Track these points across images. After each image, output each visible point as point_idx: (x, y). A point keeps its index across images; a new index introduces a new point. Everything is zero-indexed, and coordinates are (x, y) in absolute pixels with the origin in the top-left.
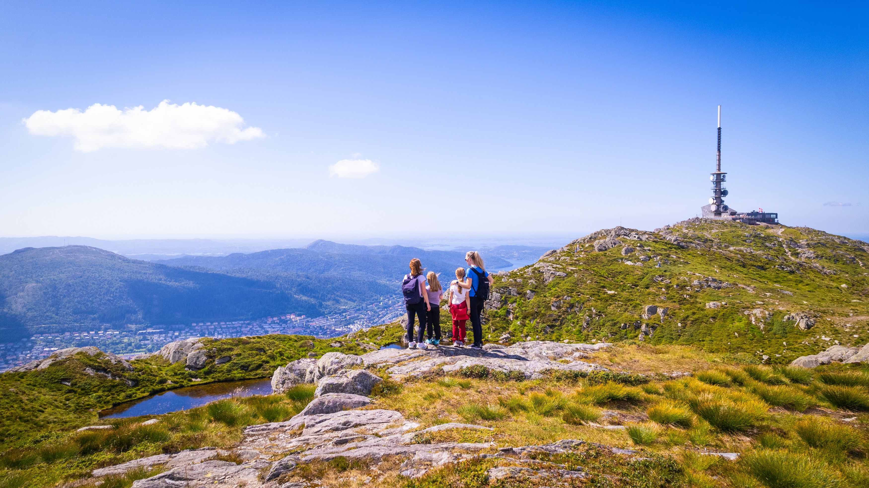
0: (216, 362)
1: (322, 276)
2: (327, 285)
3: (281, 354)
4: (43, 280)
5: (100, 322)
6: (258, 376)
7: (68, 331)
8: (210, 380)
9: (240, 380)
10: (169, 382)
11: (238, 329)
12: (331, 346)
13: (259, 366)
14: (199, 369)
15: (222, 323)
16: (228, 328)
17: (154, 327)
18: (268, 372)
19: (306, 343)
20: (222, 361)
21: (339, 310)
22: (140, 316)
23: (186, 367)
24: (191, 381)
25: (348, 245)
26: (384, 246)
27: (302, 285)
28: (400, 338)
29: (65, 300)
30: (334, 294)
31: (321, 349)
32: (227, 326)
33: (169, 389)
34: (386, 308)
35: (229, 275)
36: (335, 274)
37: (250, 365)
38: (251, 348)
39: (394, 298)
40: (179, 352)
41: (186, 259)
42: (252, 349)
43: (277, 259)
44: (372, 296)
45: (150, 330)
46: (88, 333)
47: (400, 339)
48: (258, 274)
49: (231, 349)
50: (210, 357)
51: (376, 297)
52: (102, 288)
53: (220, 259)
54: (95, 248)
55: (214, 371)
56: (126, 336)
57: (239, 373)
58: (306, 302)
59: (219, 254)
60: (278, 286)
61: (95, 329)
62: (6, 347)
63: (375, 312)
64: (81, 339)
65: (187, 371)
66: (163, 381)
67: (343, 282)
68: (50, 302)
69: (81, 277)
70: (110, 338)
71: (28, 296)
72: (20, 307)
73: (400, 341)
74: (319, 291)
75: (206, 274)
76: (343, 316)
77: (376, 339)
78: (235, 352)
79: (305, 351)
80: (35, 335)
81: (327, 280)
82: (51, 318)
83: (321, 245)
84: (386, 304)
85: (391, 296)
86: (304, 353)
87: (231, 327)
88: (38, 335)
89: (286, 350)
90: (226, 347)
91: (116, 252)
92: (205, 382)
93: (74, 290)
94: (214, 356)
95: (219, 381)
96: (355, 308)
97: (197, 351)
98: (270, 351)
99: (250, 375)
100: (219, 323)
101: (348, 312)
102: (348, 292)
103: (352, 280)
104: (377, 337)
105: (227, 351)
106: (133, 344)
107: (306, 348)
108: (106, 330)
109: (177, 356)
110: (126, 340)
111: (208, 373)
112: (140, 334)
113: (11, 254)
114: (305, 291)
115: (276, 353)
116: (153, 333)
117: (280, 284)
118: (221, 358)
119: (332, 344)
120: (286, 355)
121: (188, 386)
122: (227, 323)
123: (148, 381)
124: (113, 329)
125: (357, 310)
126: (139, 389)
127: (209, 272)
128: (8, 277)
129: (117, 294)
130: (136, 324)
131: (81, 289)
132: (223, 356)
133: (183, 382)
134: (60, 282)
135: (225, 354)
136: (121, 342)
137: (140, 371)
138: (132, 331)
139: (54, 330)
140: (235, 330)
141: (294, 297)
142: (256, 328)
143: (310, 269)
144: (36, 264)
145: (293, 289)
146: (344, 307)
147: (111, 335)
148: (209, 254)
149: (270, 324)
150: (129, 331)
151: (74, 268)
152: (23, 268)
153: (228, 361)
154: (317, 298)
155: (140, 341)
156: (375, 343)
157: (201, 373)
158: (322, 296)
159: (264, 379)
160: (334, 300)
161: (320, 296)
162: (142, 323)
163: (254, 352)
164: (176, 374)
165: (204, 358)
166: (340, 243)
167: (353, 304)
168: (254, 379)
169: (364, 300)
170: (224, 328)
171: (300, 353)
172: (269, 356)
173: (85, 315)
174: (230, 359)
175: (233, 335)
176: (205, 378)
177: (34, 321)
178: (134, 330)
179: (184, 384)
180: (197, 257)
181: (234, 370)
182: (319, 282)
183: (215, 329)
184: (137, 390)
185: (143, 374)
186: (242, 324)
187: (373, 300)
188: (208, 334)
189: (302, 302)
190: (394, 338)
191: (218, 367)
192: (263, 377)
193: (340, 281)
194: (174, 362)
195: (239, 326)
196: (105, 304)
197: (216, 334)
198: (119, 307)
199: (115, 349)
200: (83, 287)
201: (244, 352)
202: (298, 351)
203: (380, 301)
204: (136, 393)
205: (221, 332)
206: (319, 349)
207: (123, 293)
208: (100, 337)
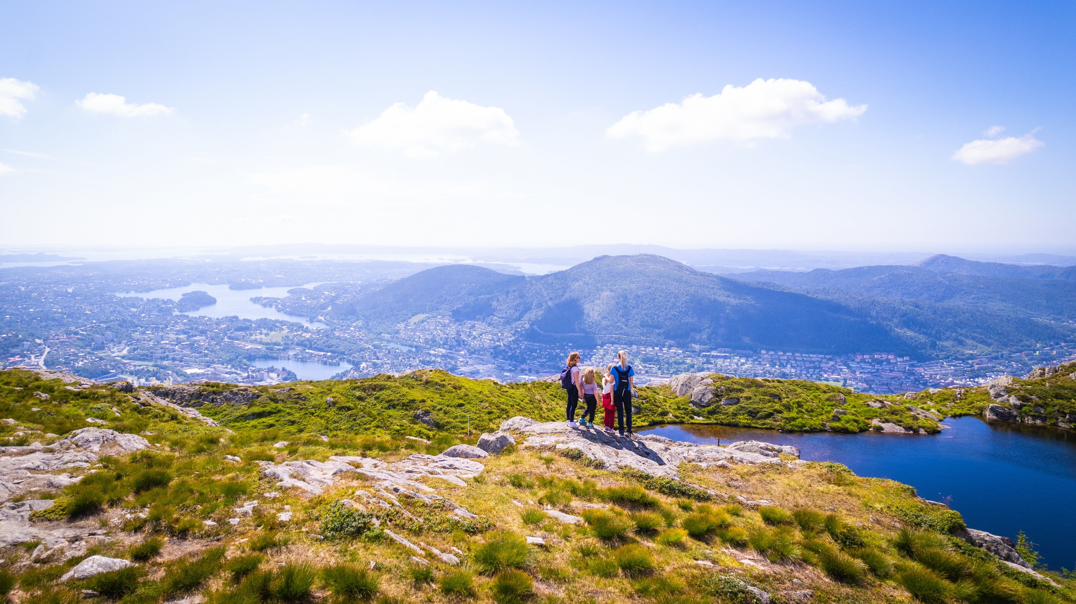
0: (722, 403)
1: (939, 305)
2: (946, 318)
3: (799, 405)
4: (616, 289)
5: (665, 338)
6: (766, 426)
7: (635, 344)
8: (712, 421)
9: (745, 426)
10: (671, 415)
11: (817, 363)
12: (868, 405)
13: (769, 415)
14: (704, 407)
15: (797, 354)
16: (804, 361)
17: (719, 349)
18: (778, 423)
19: (835, 396)
20: (729, 402)
21: (963, 355)
22: (705, 336)
23: (691, 402)
24: (692, 418)
25: (986, 263)
26: (1051, 266)
27: (907, 316)
28: (982, 409)
29: (634, 311)
30: (956, 331)
31: (854, 407)
32: (803, 359)
33: (669, 423)
34: (1046, 360)
35: (810, 295)
36: (961, 303)
37: (758, 412)
38: (764, 392)
39: (1062, 347)
40: (686, 385)
41: (760, 273)
42: (765, 394)
43: (875, 279)
44: (1021, 341)
45: (714, 353)
46: (653, 348)
47: (982, 411)
48: (847, 297)
49: (741, 391)
50: (717, 395)
51: (1029, 343)
52: (669, 301)
53: (801, 274)
54: (664, 258)
55: (719, 412)
56: (689, 356)
57: (746, 419)
58: (911, 339)
59: (800, 269)
60: (874, 314)
61: (660, 345)
62: (584, 353)
63: (1024, 364)
64: (646, 354)
65: (691, 407)
66: (664, 414)
67: (972, 316)
68: (621, 312)
69: (649, 288)
70: (674, 357)
71: (603, 304)
72: (596, 314)
73: (981, 414)
74: (932, 325)
75: (782, 293)
76: (968, 363)
77: (945, 406)
78: (745, 395)
79: (832, 406)
80: (607, 345)
81: (948, 312)
82: (621, 329)
83: (942, 261)
84: (1047, 354)
85: (1057, 344)
86: (829, 408)
87: (807, 361)
88: (610, 345)
89: (807, 401)
90: (736, 387)
91: (684, 263)
92: (706, 422)
93: (642, 302)
94: (721, 395)
95: (722, 424)
96: (990, 354)
97: (704, 387)
98: (786, 399)
99: (757, 423)
100: (793, 354)
101: (976, 359)
102: (979, 330)
103: (987, 314)
104: (947, 403)
105: (737, 392)
106: (696, 366)
107: (834, 403)
108: (670, 347)
109: (684, 389)
110: (689, 361)
111: (712, 413)
112: (704, 356)
113: (591, 261)
114: (911, 323)
115: (794, 403)
116: (717, 357)
117: (877, 313)
118: (727, 399)
119: (869, 403)
120: (805, 407)
121: (688, 423)
122: (803, 355)
123: (650, 410)
124: (677, 347)
125: (993, 358)
126: (640, 418)
127: (786, 291)
128: (588, 284)
129: (683, 310)
130: (700, 345)
131: (648, 301)
132: (730, 396)
133: (684, 418)
134: (631, 293)
135: (733, 395)
136: (684, 363)
137: (645, 399)
138: (696, 352)
139: (623, 342)
140: (812, 365)
141: (895, 331)
142: (840, 365)
143: (921, 294)
144: (611, 273)
145: (895, 320)
146: (971, 352)
147: (675, 353)
148: (787, 269)
149: (858, 363)
150: (693, 352)
151: (644, 278)
152: (600, 276)
153: (736, 404)
154: (929, 335)
155: (703, 363)
156: (938, 411)
157: (704, 411)
158: (936, 333)
159: (772, 431)
160: (955, 340)
161: (934, 332)
162: (707, 344)
163: (767, 398)
164: (679, 408)
165: (710, 396)
166: (973, 260)
167: (987, 349)
168: (761, 428)
169: (1006, 346)
170: (799, 361)
171: (825, 407)
172: (784, 405)
173: (652, 329)
174: (738, 401)
175: (810, 370)
176: (708, 418)
177: (607, 330)
178: (698, 350)
179: (684, 420)
180: (773, 272)
181: (740, 414)
182: (935, 313)
183: (788, 361)
184: (637, 418)
185: (647, 402)
186: (822, 358)
187: (1022, 346)
188: (780, 366)
189: (906, 339)
190: (972, 408)
191: (724, 408)
192: (771, 429)
193: (967, 314)
194: (680, 395)
195: (818, 361)
196: (670, 319)
197: (789, 366)
198: (684, 324)
199: (677, 369)
200: (651, 299)
201: (755, 396)
202: (822, 404)
203: (1036, 348)
204: (636, 421)
205: (795, 365)
206: (851, 406)
207: (688, 308)
208: (664, 354)
